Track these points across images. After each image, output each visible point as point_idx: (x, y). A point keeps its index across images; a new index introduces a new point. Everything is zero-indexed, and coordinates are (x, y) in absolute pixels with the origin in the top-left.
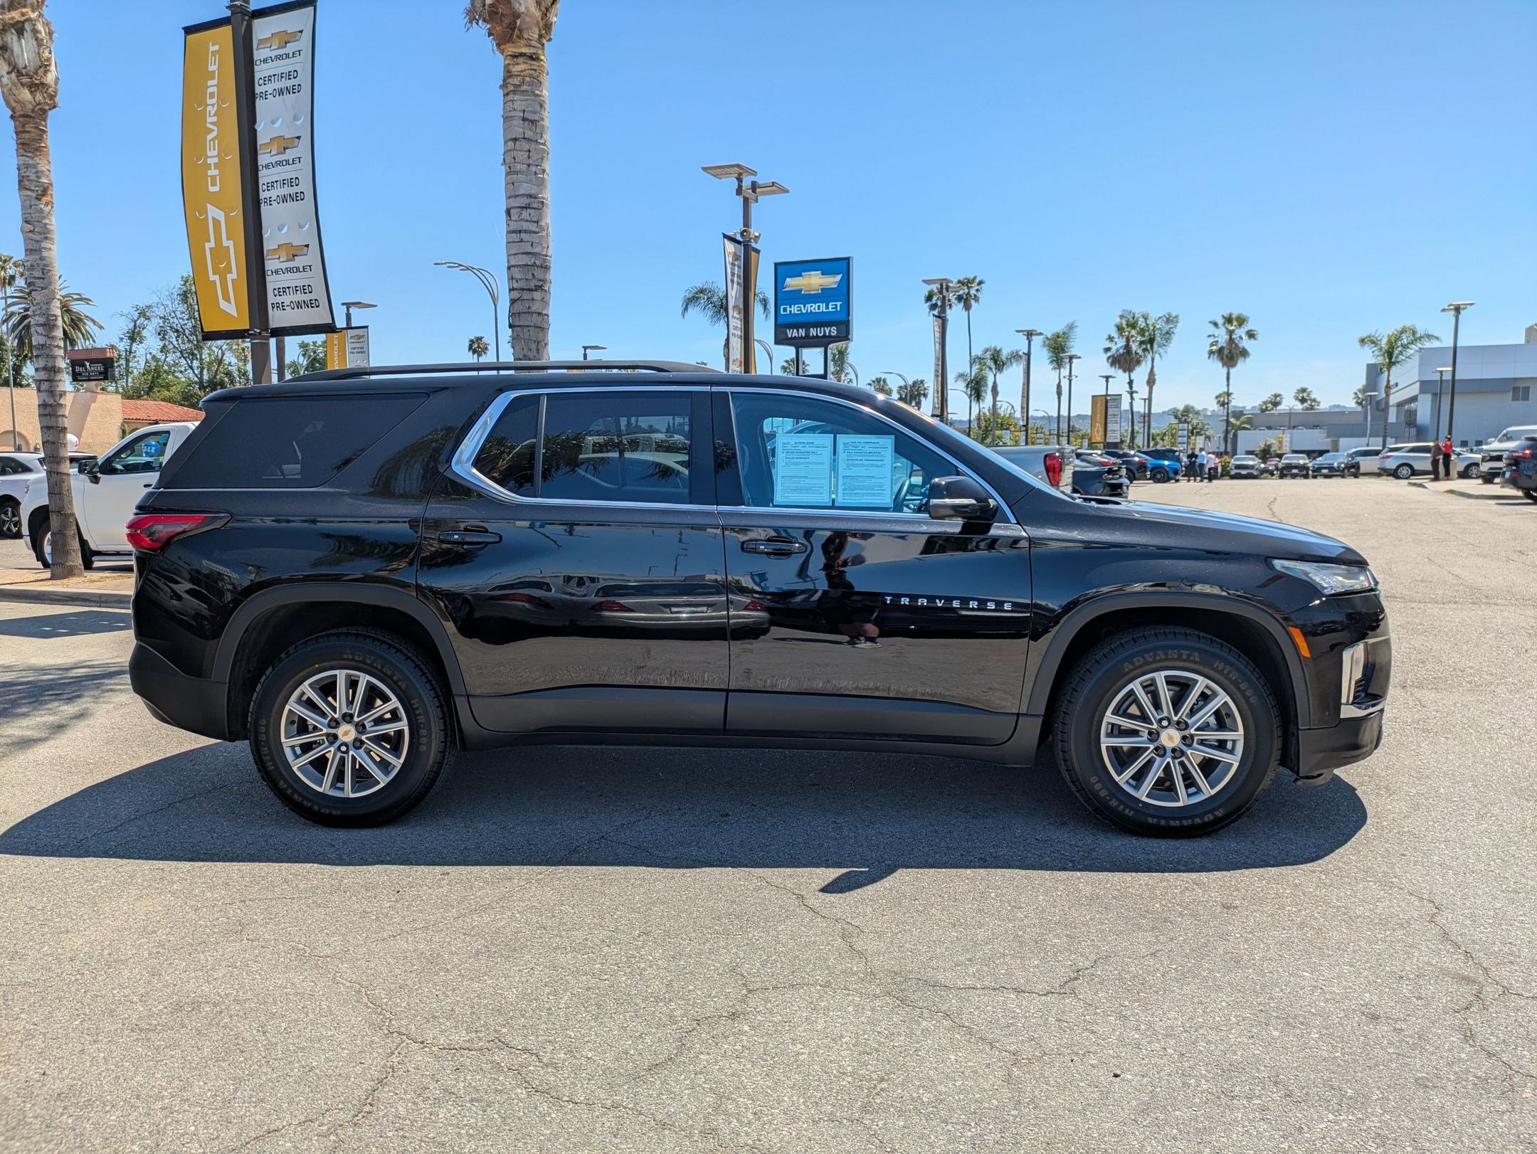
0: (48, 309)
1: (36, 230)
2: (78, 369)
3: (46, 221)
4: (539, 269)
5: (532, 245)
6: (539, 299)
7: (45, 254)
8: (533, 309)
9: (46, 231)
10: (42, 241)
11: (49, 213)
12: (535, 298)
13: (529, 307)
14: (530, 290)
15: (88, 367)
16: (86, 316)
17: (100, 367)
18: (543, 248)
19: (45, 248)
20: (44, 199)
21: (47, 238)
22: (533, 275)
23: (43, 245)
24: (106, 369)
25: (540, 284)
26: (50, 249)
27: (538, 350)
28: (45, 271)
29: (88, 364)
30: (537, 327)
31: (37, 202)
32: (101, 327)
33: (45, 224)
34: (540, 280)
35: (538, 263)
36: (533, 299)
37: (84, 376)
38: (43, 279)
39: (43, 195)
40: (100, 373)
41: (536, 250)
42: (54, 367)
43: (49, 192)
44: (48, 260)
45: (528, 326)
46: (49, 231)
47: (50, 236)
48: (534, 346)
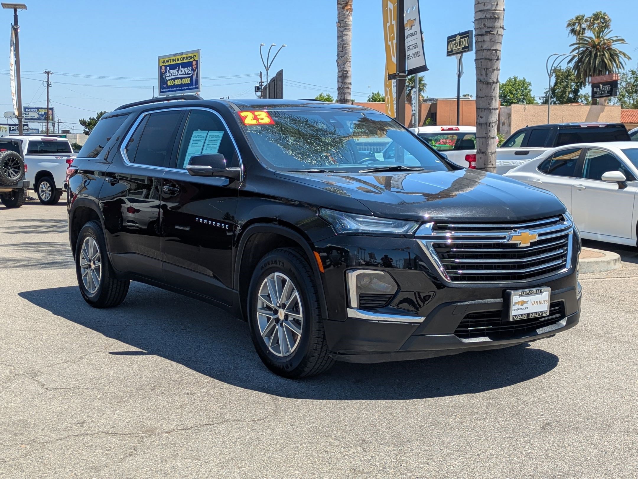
0: (343, 67)
1: (341, 25)
2: (596, 90)
3: (346, 20)
4: (489, 20)
5: (484, 5)
6: (488, 40)
7: (344, 38)
8: (484, 47)
9: (346, 25)
10: (344, 31)
11: (348, 15)
12: (485, 40)
13: (482, 46)
14: (482, 35)
15: (601, 88)
16: (620, 52)
17: (608, 88)
18: (492, 6)
19: (344, 35)
20: (346, 8)
21: (346, 29)
22: (484, 24)
23: (344, 33)
24: (612, 89)
25: (489, 30)
26: (347, 35)
27: (487, 74)
28: (344, 47)
29: (601, 86)
30: (486, 59)
31: (343, 10)
32: (629, 58)
33: (346, 21)
34: (489, 28)
35: (488, 16)
36: (484, 41)
37: (599, 94)
38: (343, 51)
39: (346, 6)
40: (608, 92)
41: (487, 8)
42: (344, 99)
43: (349, 3)
44: (346, 41)
45: (480, 59)
46: (347, 25)
47: (348, 27)
48: (484, 72)
